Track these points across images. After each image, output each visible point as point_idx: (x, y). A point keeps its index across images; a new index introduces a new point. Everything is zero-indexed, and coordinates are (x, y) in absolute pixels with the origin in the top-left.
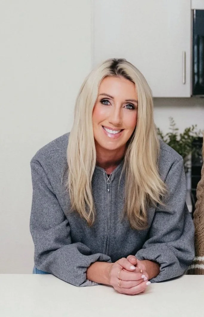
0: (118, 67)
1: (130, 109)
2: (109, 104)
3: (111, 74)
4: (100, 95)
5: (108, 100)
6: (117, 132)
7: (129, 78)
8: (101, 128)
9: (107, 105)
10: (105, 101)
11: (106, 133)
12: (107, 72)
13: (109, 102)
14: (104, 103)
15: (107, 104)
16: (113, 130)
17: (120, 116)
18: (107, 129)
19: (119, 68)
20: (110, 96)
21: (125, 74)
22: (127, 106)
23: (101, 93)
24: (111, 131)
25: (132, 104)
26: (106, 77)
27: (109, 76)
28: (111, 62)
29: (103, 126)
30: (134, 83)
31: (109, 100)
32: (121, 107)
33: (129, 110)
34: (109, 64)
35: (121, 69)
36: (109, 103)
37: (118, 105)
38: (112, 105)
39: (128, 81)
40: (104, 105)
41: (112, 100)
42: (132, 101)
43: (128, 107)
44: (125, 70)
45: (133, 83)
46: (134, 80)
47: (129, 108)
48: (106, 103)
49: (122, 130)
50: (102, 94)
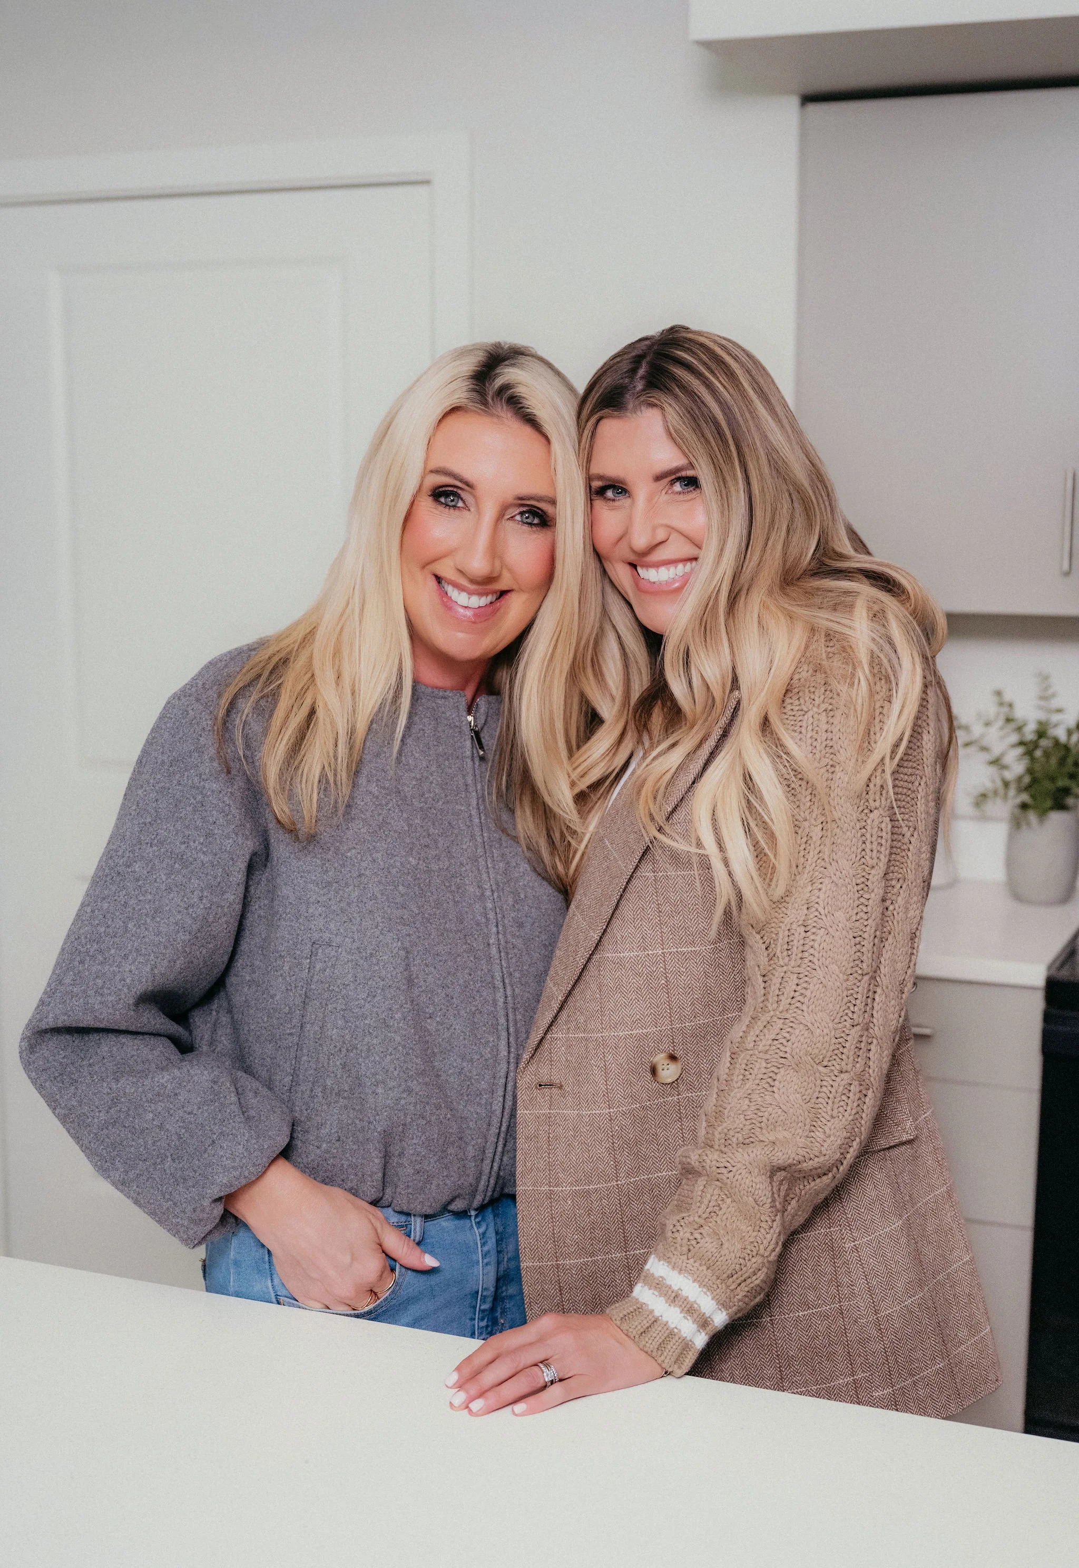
0: (497, 376)
1: (530, 524)
2: (460, 504)
3: (471, 404)
4: (432, 472)
5: (455, 490)
6: (484, 601)
7: (531, 421)
8: (432, 583)
9: (454, 506)
10: (447, 494)
11: (447, 603)
12: (460, 393)
13: (462, 499)
14: (443, 500)
15: (453, 503)
16: (470, 593)
17: (495, 550)
18: (449, 589)
19: (499, 382)
20: (461, 481)
21: (521, 405)
22: (522, 513)
23: (433, 465)
24: (461, 598)
25: (538, 508)
26: (454, 410)
27: (466, 411)
28: (480, 357)
29: (439, 579)
30: (548, 440)
31: (459, 491)
32: (500, 516)
33: (526, 527)
34: (469, 365)
35: (505, 388)
36: (460, 501)
37: (489, 512)
38: (472, 509)
39: (528, 430)
40: (441, 508)
41: (471, 493)
42: (540, 499)
43: (527, 518)
44: (521, 390)
45: (543, 440)
46: (549, 428)
47: (529, 521)
48: (452, 501)
49: (503, 593)
50: (437, 471)
